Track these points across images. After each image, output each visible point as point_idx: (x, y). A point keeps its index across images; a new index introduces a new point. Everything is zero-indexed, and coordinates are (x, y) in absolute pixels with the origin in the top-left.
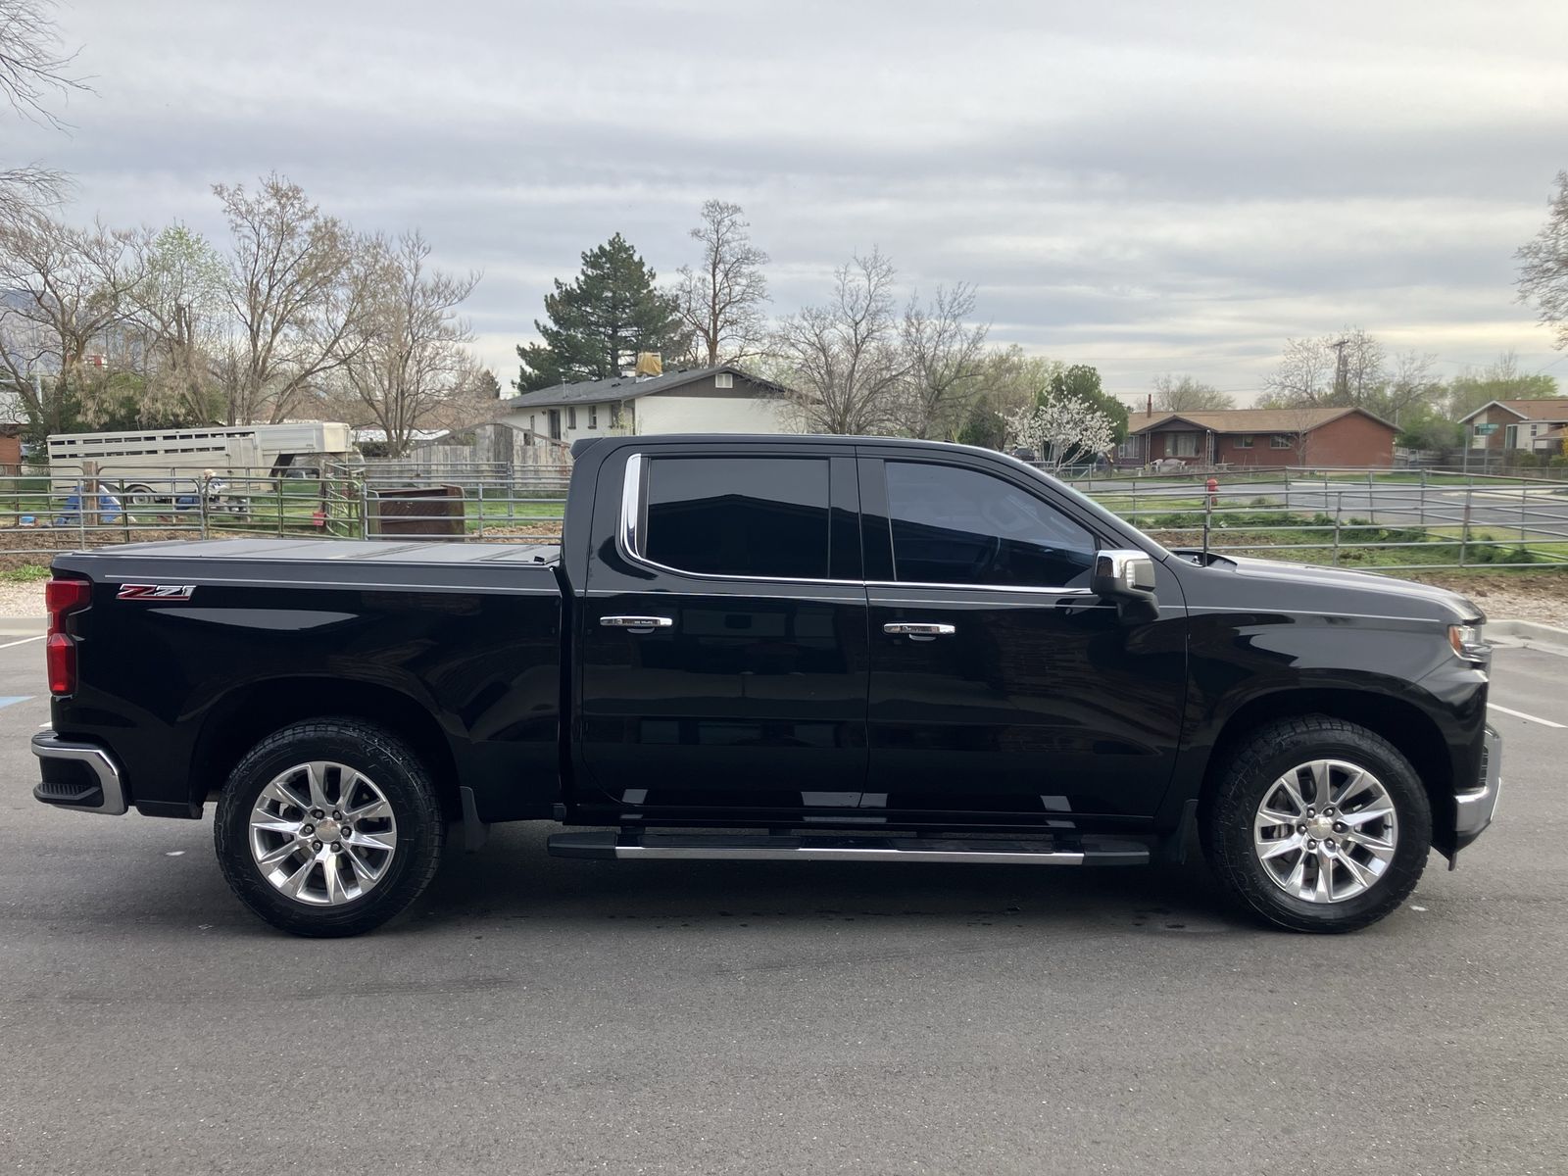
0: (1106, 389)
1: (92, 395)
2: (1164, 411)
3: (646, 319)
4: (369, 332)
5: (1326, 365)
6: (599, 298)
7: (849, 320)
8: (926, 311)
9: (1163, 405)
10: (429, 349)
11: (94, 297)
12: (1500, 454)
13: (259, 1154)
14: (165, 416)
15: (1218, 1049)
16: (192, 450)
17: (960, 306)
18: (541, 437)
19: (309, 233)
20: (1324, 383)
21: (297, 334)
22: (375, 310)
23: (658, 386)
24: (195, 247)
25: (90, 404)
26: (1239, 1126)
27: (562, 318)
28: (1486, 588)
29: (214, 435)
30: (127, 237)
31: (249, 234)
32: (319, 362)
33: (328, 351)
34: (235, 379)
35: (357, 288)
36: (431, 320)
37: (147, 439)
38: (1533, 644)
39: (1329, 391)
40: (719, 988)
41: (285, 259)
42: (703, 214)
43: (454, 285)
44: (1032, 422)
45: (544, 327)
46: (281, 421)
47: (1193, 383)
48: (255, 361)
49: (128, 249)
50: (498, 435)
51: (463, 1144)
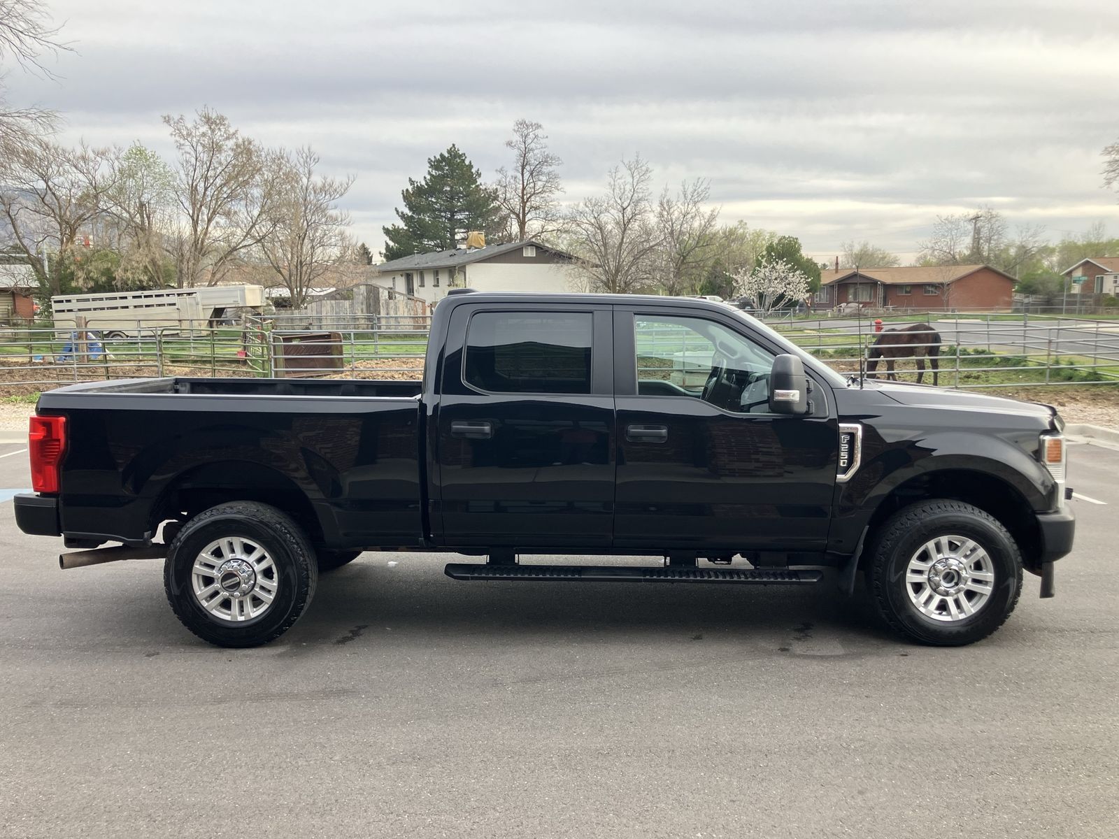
0: (805, 253)
1: (81, 267)
2: (847, 268)
3: (474, 206)
4: (276, 220)
5: (965, 234)
6: (441, 192)
7: (619, 207)
8: (674, 199)
9: (848, 263)
10: (320, 231)
11: (81, 197)
12: (1090, 297)
13: (180, 810)
14: (134, 281)
15: (824, 737)
16: (153, 306)
17: (699, 195)
18: (399, 293)
19: (232, 150)
20: (963, 246)
21: (226, 221)
22: (280, 204)
23: (482, 256)
24: (151, 160)
25: (80, 274)
26: (830, 789)
27: (415, 206)
28: (1065, 400)
29: (168, 295)
30: (103, 154)
31: (189, 151)
32: (241, 242)
33: (248, 233)
34: (182, 255)
35: (267, 188)
36: (320, 209)
37: (121, 298)
38: (1094, 441)
39: (967, 252)
40: (494, 695)
41: (215, 169)
42: (514, 130)
43: (336, 185)
44: (750, 278)
45: (402, 213)
46: (215, 284)
47: (870, 247)
48: (196, 242)
49: (105, 162)
50: (369, 292)
51: (314, 803)
